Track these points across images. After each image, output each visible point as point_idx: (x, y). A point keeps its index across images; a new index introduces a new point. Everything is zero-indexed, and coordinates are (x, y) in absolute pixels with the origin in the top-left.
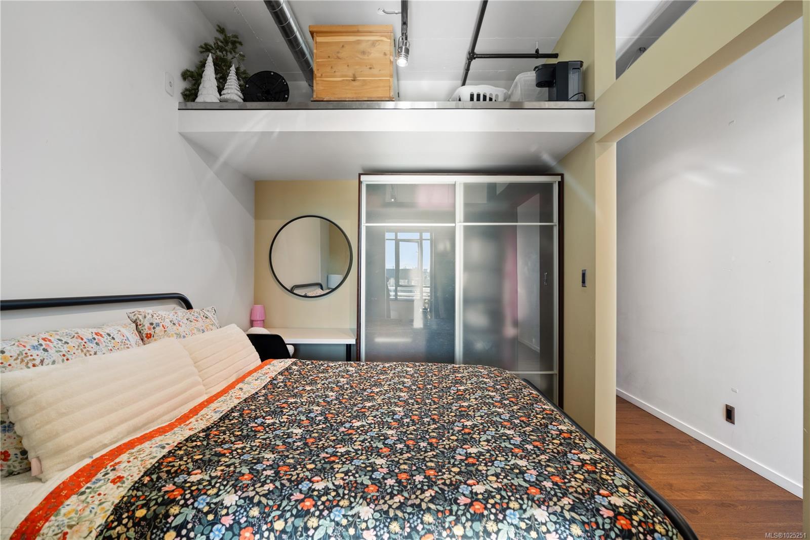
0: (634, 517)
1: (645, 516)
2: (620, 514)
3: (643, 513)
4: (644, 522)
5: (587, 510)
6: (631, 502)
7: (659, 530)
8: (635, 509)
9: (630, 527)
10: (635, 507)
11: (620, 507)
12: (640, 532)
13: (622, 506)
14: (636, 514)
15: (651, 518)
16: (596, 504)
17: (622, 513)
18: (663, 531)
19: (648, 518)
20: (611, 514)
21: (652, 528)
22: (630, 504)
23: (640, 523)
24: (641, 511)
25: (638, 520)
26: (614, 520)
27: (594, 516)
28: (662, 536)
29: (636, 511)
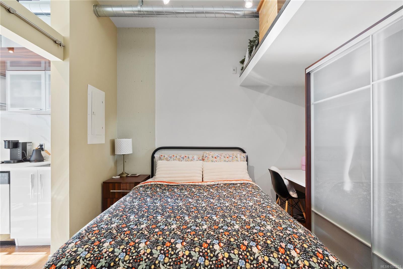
0: (97, 247)
1: (95, 251)
2: (100, 243)
3: (97, 251)
4: (93, 250)
5: (107, 235)
6: (103, 249)
7: (88, 255)
8: (99, 249)
9: (94, 244)
10: (100, 249)
11: (103, 244)
12: (91, 247)
13: (103, 245)
14: (97, 248)
15: (94, 253)
16: (108, 238)
17: (100, 244)
18: (87, 257)
19: (94, 252)
20: (102, 241)
21: (90, 252)
22: (102, 248)
23: (94, 248)
24: (98, 251)
25: (95, 248)
26: (100, 241)
27: (104, 237)
28: (86, 255)
29: (98, 249)
